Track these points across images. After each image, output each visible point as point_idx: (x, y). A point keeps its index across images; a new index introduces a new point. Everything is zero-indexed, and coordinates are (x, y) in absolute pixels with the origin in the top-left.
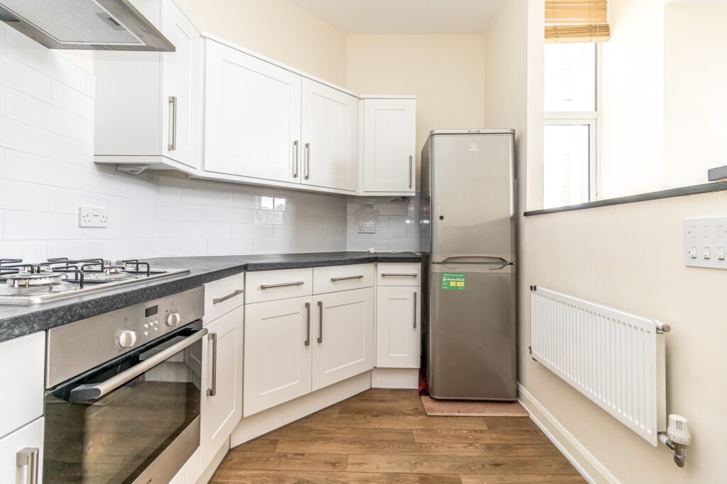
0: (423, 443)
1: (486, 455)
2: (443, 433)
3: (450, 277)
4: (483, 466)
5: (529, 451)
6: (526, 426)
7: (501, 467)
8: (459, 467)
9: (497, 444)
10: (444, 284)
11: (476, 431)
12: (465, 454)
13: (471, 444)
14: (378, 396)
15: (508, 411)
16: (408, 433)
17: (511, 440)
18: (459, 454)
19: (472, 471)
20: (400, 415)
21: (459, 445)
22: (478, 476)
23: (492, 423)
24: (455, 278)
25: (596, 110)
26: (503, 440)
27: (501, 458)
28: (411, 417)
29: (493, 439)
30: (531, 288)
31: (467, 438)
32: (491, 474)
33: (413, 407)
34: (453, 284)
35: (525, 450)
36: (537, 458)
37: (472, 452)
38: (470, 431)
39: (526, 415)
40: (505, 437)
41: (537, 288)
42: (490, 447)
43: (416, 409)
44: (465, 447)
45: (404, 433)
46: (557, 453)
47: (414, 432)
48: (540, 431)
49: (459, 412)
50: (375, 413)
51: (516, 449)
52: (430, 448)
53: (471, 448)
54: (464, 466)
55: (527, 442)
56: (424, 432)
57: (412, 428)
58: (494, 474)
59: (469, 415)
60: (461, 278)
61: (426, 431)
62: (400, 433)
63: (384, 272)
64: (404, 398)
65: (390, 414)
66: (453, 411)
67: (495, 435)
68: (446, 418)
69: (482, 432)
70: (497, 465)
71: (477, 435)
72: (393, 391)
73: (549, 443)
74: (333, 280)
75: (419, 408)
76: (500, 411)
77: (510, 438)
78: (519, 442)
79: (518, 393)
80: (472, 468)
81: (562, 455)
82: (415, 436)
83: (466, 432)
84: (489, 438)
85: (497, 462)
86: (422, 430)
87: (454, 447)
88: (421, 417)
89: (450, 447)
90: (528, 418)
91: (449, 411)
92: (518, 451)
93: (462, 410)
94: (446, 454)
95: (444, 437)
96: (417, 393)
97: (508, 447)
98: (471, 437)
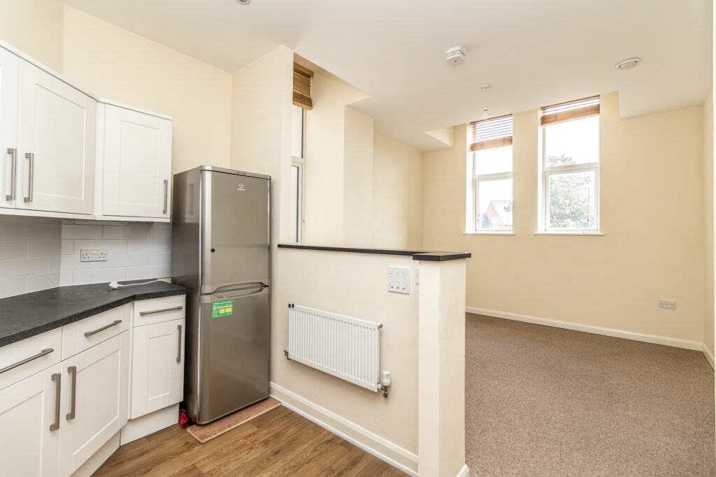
0: (211, 470)
1: (266, 449)
2: (224, 452)
3: (220, 305)
4: (268, 459)
5: (292, 430)
6: (284, 414)
7: (280, 453)
8: (251, 471)
9: (270, 438)
10: (214, 312)
11: (250, 436)
12: (251, 458)
13: (252, 448)
14: (133, 452)
15: (267, 408)
16: (192, 469)
17: (277, 429)
18: (247, 461)
19: (262, 468)
20: (173, 458)
21: (242, 454)
22: (268, 469)
23: (259, 422)
24: (224, 305)
25: (302, 157)
26: (272, 431)
27: (278, 446)
28: (186, 453)
29: (265, 435)
30: (290, 306)
31: (246, 445)
32: (276, 462)
33: (182, 443)
34: (222, 311)
35: (290, 431)
36: (299, 433)
37: (255, 454)
38: (245, 438)
39: (279, 404)
40: (272, 429)
41: (295, 305)
42: (266, 443)
43: (187, 443)
44: (248, 453)
45: (187, 472)
46: (309, 422)
47: (197, 465)
48: (293, 412)
49: (230, 426)
50: (143, 470)
51: (283, 434)
52: (220, 470)
53: (253, 451)
54: (255, 468)
55: (289, 424)
56: (207, 460)
57: (193, 463)
58: (278, 460)
59: (238, 424)
60: (229, 304)
61: (208, 458)
62: (183, 474)
63: (143, 310)
64: (167, 439)
65: (161, 462)
66: (224, 429)
67: (265, 431)
68: (219, 438)
69: (254, 434)
70: (277, 453)
71: (253, 438)
72: (149, 437)
73: (301, 418)
74: (87, 335)
75: (189, 441)
76: (261, 411)
77: (277, 427)
78: (283, 428)
79: (269, 390)
80: (262, 466)
81: (311, 422)
82: (200, 468)
83: (242, 440)
84: (263, 435)
85: (277, 451)
86: (204, 459)
87: (239, 458)
88: (197, 448)
89: (237, 460)
90: (281, 406)
91: (221, 430)
92: (286, 434)
93: (231, 423)
94: (236, 467)
95: (226, 454)
96: (179, 427)
97: (278, 436)
98: (249, 442)
